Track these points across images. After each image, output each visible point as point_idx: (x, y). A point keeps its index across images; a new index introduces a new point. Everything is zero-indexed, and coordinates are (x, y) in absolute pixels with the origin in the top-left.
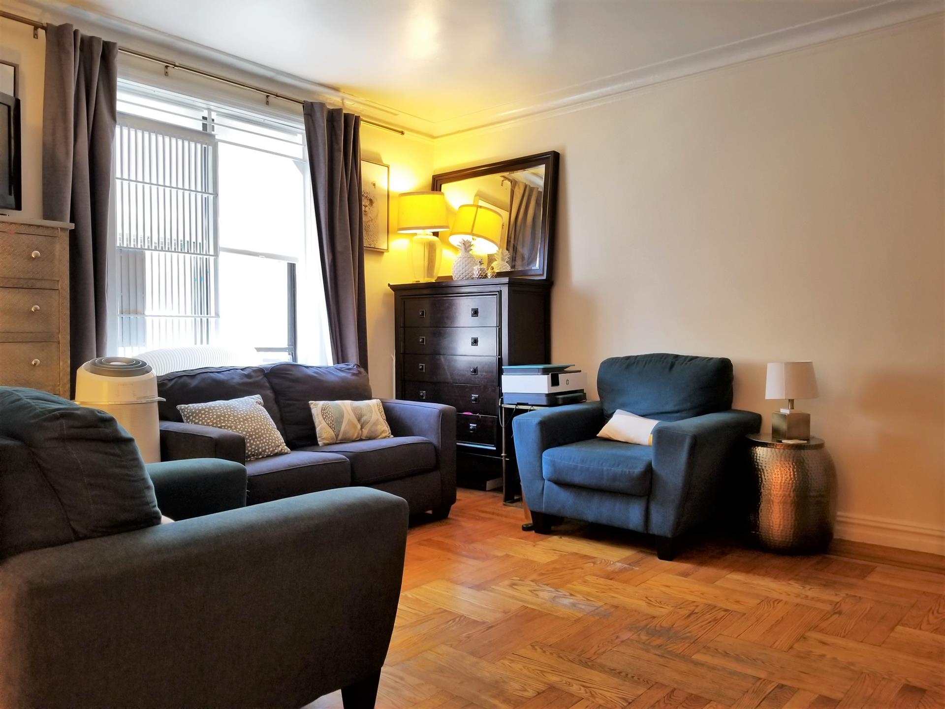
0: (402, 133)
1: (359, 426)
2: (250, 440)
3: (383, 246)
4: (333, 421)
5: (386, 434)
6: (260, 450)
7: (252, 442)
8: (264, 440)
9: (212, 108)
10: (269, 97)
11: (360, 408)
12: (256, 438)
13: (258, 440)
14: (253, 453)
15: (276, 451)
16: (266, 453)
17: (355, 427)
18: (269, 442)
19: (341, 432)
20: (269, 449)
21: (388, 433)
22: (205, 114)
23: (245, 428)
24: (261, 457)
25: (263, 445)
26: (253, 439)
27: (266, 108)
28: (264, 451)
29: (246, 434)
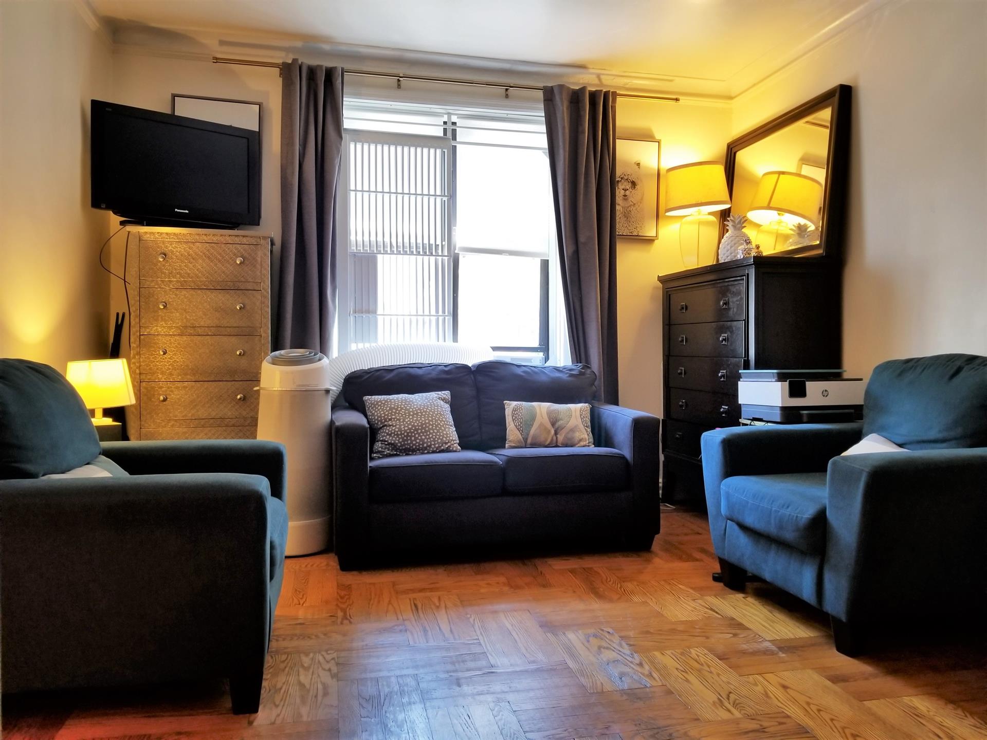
0: (677, 100)
1: (553, 432)
2: (415, 434)
3: (651, 233)
4: (521, 423)
5: (585, 443)
6: (425, 445)
7: (417, 436)
8: (431, 436)
9: (451, 111)
10: (508, 90)
11: (558, 412)
12: (421, 432)
13: (423, 435)
14: (418, 447)
15: (442, 448)
16: (431, 449)
17: (549, 432)
18: (436, 437)
19: (530, 435)
20: (434, 445)
21: (588, 442)
22: (445, 119)
23: (412, 422)
24: (426, 452)
25: (429, 440)
26: (419, 434)
27: (507, 102)
28: (430, 446)
29: (412, 427)
